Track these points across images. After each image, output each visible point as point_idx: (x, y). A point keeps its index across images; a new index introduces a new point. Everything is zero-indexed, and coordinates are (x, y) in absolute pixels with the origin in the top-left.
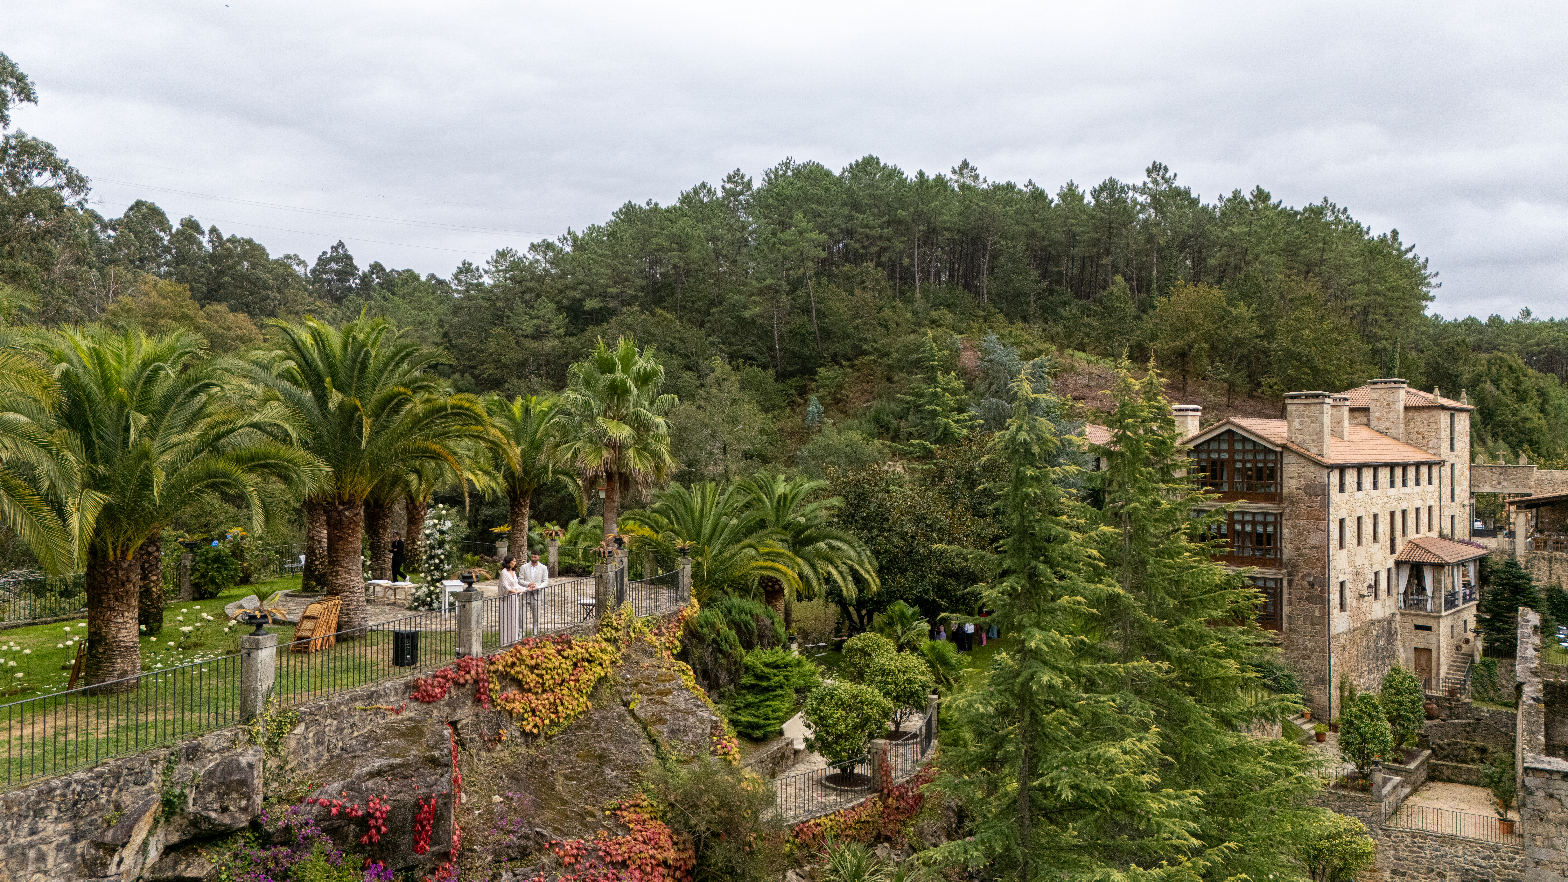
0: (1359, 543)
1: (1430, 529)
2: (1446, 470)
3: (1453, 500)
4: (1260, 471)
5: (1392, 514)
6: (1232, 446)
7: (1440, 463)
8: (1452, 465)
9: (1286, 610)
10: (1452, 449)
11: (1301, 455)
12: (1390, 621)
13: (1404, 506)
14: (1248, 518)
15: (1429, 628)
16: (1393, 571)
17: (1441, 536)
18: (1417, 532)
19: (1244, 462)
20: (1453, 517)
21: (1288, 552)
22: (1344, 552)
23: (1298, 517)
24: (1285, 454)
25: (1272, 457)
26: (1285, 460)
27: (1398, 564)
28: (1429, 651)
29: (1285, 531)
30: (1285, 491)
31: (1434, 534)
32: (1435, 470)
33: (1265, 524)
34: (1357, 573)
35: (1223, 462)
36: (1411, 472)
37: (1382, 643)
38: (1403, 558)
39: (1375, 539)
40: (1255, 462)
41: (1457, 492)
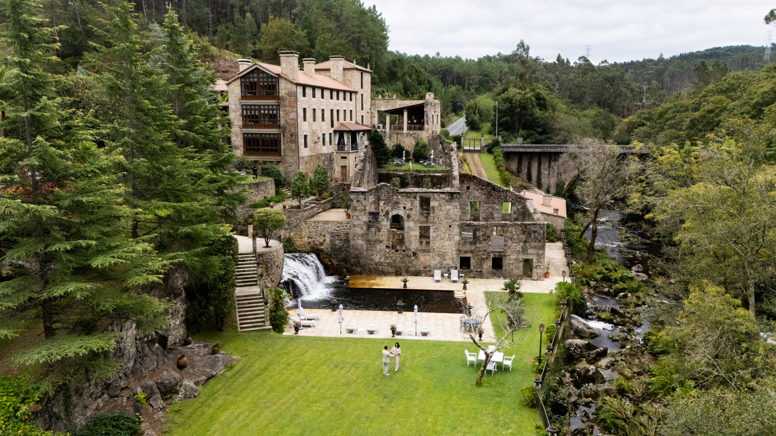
0: (314, 120)
1: (351, 120)
2: (359, 96)
3: (362, 109)
4: (269, 86)
5: (332, 111)
6: (258, 75)
7: (356, 93)
8: (362, 95)
9: (282, 147)
10: (362, 87)
11: (285, 79)
12: (331, 155)
13: (338, 108)
14: (266, 107)
15: (345, 158)
16: (333, 135)
17: (356, 123)
18: (345, 120)
19: (264, 83)
20: (362, 117)
21: (282, 122)
22: (306, 123)
23: (285, 106)
24: (280, 79)
25: (274, 80)
26: (280, 82)
27: (335, 132)
28: (346, 167)
29: (281, 113)
30: (280, 95)
31: (353, 122)
32: (353, 96)
33: (273, 110)
34: (313, 133)
35: (255, 83)
36: (341, 95)
37: (326, 163)
38: (337, 129)
39: (323, 119)
40: (268, 82)
41: (364, 106)
